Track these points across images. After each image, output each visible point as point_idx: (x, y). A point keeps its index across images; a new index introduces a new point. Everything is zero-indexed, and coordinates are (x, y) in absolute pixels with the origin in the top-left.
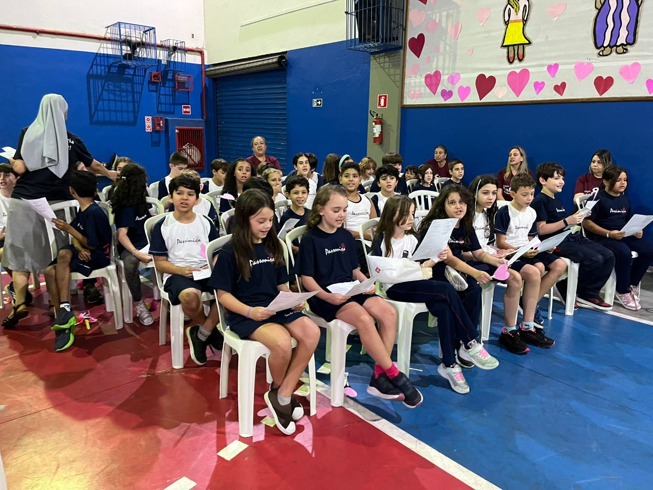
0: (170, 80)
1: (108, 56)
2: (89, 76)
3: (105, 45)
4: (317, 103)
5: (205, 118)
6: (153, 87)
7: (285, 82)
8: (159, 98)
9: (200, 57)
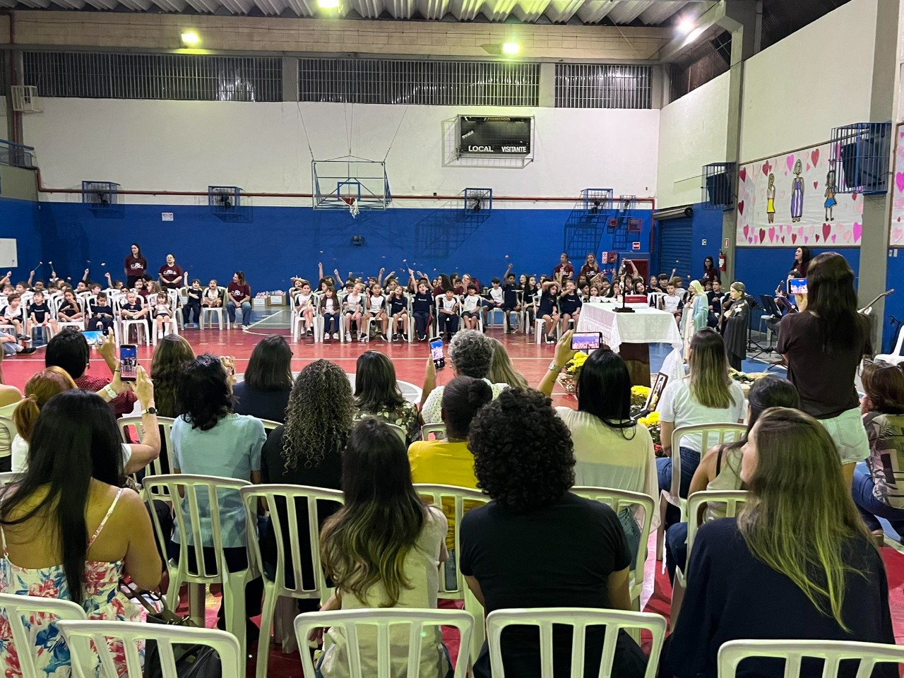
0: (624, 224)
1: (580, 211)
2: (566, 226)
3: (579, 203)
4: (704, 243)
5: (651, 251)
6: (611, 230)
7: (691, 226)
8: (615, 238)
9: (651, 204)
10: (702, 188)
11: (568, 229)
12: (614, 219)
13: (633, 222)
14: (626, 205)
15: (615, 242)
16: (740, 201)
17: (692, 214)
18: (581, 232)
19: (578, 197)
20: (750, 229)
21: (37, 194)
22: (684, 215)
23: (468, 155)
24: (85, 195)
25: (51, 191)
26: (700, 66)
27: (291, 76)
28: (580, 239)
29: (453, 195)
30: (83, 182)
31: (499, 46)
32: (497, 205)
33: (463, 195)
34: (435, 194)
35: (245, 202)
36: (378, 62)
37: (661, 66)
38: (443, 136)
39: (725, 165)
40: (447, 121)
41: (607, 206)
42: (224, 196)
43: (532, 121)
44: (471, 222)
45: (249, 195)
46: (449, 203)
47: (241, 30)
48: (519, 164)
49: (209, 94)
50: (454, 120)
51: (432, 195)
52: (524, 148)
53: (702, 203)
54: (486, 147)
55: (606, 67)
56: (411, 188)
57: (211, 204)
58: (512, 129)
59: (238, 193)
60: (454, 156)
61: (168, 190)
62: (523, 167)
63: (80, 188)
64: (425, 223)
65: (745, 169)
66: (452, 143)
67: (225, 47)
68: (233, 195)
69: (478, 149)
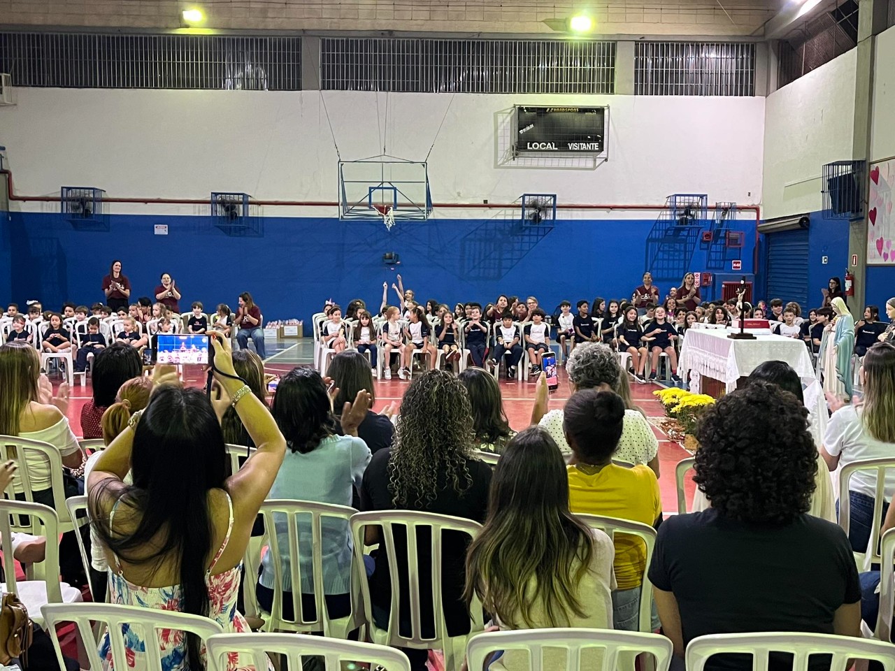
0: (721, 238)
1: (666, 221)
2: (648, 240)
3: (665, 213)
4: (824, 260)
5: (756, 272)
6: (705, 246)
7: (807, 240)
8: (710, 255)
9: (755, 214)
10: (823, 192)
11: (650, 244)
12: (708, 232)
13: (733, 235)
14: (724, 215)
15: (709, 259)
16: (871, 208)
17: (809, 225)
18: (666, 248)
19: (663, 205)
20: (885, 243)
21: (7, 204)
22: (799, 226)
23: (526, 154)
24: (65, 203)
25: (24, 199)
26: (817, 43)
27: (312, 58)
28: (666, 256)
29: (507, 203)
30: (62, 188)
31: (565, 22)
32: (562, 215)
33: (520, 202)
34: (485, 202)
35: (254, 211)
36: (417, 41)
37: (766, 44)
38: (496, 130)
39: (853, 163)
40: (501, 112)
41: (699, 215)
42: (229, 206)
43: (606, 112)
44: (530, 235)
45: (260, 203)
46: (503, 212)
47: (253, 5)
48: (590, 164)
49: (213, 81)
50: (509, 111)
51: (482, 203)
52: (596, 145)
53: (823, 211)
54: (549, 144)
55: (698, 46)
56: (456, 195)
57: (214, 215)
58: (580, 122)
59: (246, 202)
60: (509, 155)
61: (163, 198)
62: (595, 168)
63: (59, 195)
64: (472, 236)
65: (877, 168)
66: (507, 140)
67: (233, 26)
68: (241, 203)
69: (539, 146)
